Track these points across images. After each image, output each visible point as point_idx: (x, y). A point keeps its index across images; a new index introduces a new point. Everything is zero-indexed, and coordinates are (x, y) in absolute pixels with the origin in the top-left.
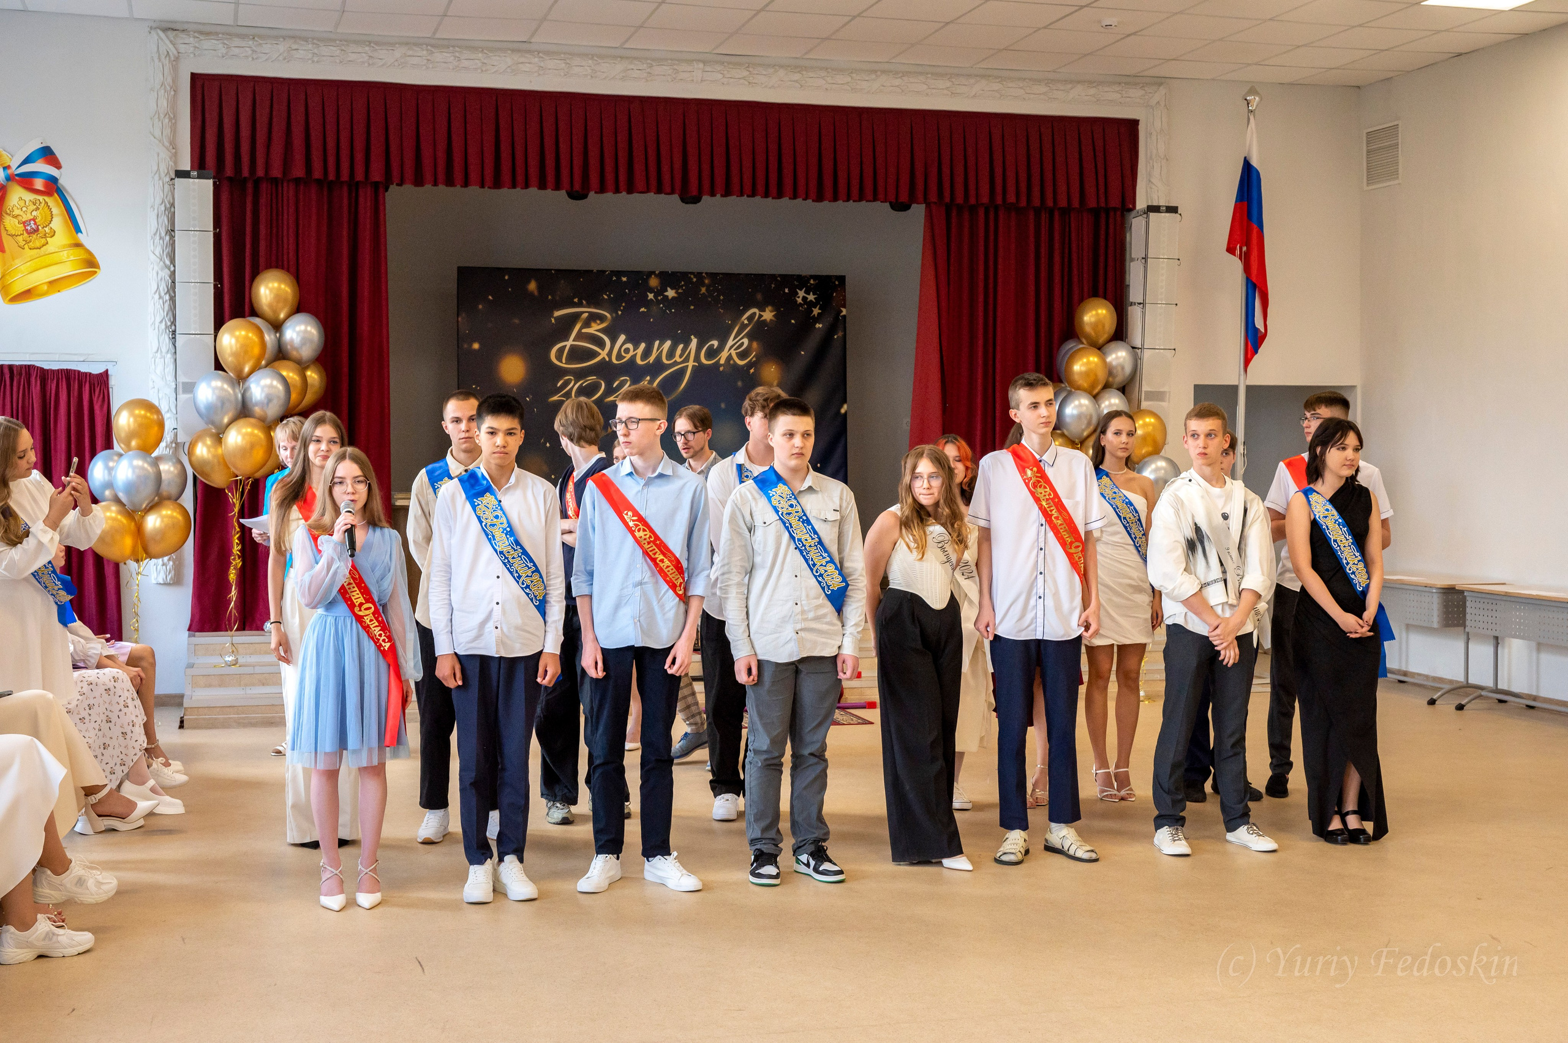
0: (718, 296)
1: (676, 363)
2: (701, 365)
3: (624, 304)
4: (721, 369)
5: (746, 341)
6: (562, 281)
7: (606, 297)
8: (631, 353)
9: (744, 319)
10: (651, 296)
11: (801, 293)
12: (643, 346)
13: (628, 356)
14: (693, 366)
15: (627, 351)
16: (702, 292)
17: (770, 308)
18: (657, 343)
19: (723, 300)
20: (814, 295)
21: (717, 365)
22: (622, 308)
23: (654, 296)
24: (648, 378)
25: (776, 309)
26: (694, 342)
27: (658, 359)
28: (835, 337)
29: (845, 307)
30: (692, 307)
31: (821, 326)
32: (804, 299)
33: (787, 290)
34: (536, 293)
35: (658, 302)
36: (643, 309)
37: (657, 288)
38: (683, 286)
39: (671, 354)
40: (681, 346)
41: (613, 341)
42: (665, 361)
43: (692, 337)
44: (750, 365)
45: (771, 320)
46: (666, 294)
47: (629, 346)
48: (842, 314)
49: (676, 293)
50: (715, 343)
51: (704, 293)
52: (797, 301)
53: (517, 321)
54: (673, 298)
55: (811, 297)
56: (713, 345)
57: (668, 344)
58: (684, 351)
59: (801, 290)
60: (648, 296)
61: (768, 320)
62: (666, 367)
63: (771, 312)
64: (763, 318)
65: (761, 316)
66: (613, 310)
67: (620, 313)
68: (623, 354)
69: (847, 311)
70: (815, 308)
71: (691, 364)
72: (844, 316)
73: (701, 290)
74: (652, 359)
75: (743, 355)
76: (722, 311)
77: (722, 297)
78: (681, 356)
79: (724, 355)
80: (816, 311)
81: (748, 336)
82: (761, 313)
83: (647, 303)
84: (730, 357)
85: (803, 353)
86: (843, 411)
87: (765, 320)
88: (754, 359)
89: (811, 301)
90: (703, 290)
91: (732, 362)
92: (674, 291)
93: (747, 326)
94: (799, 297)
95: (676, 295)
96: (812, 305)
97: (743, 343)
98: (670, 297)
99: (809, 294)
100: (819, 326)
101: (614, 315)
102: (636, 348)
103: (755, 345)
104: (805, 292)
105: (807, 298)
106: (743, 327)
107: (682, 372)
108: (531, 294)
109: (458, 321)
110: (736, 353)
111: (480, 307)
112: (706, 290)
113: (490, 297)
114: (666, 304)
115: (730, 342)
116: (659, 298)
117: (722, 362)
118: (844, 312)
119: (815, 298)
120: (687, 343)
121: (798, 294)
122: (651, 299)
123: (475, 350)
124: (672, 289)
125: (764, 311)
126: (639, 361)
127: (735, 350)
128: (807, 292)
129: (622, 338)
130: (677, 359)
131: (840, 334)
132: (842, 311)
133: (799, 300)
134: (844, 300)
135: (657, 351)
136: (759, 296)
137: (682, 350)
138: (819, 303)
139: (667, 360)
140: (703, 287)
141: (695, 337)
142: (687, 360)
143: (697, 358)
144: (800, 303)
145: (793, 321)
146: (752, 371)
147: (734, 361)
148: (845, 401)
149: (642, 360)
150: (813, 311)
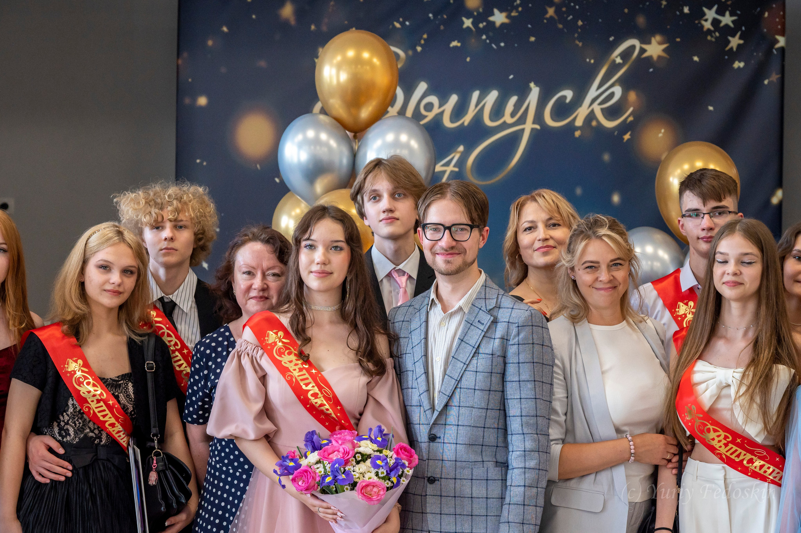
0: (575, 20)
1: (505, 126)
2: (545, 129)
3: (425, 36)
4: (577, 134)
5: (618, 91)
6: (332, 3)
7: (398, 25)
8: (436, 110)
9: (616, 55)
10: (468, 23)
11: (710, 14)
12: (454, 99)
13: (430, 116)
14: (533, 130)
15: (429, 107)
16: (548, 16)
17: (658, 38)
18: (476, 95)
19: (581, 27)
20: (731, 15)
21: (571, 127)
22: (422, 42)
23: (473, 23)
24: (461, 148)
25: (669, 38)
26: (535, 92)
27: (478, 119)
28: (766, 82)
29: (783, 34)
30: (532, 39)
31: (742, 65)
32: (716, 22)
33: (686, 10)
34: (293, 22)
35: (480, 32)
36: (455, 44)
37: (477, 10)
38: (518, 6)
39: (497, 111)
40: (514, 99)
41: (408, 92)
42: (488, 122)
43: (532, 85)
44: (624, 128)
45: (659, 57)
46: (491, 19)
47: (433, 99)
48: (778, 46)
49: (507, 17)
50: (568, 94)
51: (551, 17)
52: (702, 26)
53: (262, 64)
54: (503, 25)
55: (727, 20)
56: (565, 97)
57: (493, 95)
58: (518, 106)
59: (710, 8)
60: (463, 23)
61: (655, 57)
62: (489, 132)
63: (660, 43)
64: (646, 55)
65: (643, 51)
66: (409, 46)
67: (419, 49)
68: (423, 111)
69: (787, 42)
70: (733, 36)
71: (529, 126)
72: (782, 49)
73: (546, 12)
74: (467, 119)
75: (611, 113)
76: (580, 44)
77: (580, 23)
78: (513, 115)
79: (582, 113)
80: (735, 42)
81: (620, 81)
82: (645, 46)
83: (462, 35)
84: (591, 116)
85: (711, 108)
86: (775, 200)
87: (650, 58)
88: (631, 119)
89: (727, 26)
90: (551, 12)
91: (594, 123)
92: (504, 15)
93: (620, 66)
94: (706, 20)
95: (506, 21)
96: (728, 31)
97: (612, 95)
98: (498, 24)
99: (723, 15)
100: (738, 65)
101: (410, 53)
102: (443, 100)
103: (632, 96)
104: (717, 12)
105: (720, 22)
106: (614, 68)
107: (515, 138)
108: (285, 24)
109: (178, 66)
110: (602, 110)
111: (210, 43)
112: (556, 12)
113: (225, 29)
114: (491, 34)
115: (593, 92)
116: (481, 25)
117: (579, 123)
118: (781, 41)
119: (733, 22)
120: (523, 93)
121: (704, 14)
122: (468, 28)
123: (201, 108)
124: (501, 11)
125: (649, 43)
126: (447, 123)
127: (600, 104)
128: (720, 12)
129: (422, 87)
130: (507, 118)
131: (775, 77)
132: (777, 41)
133: (707, 25)
134: (783, 25)
135: (476, 106)
136: (641, 20)
137: (515, 105)
138: (741, 29)
139: (492, 119)
140: (551, 7)
141: (536, 84)
142: (522, 120)
143: (539, 118)
144: (709, 30)
145: (696, 59)
146: (627, 137)
147: (598, 121)
148: (780, 184)
149: (452, 121)
150: (729, 42)
